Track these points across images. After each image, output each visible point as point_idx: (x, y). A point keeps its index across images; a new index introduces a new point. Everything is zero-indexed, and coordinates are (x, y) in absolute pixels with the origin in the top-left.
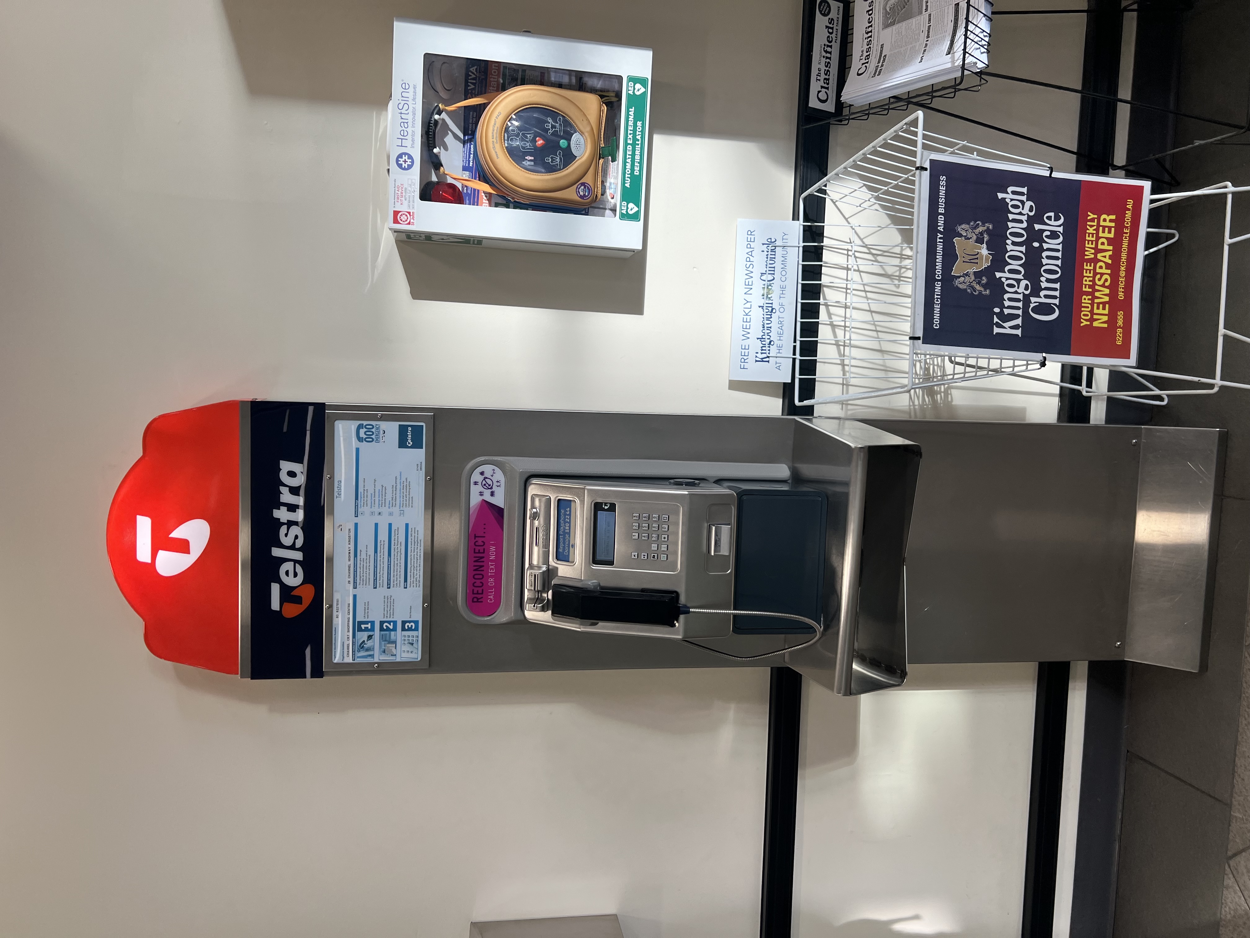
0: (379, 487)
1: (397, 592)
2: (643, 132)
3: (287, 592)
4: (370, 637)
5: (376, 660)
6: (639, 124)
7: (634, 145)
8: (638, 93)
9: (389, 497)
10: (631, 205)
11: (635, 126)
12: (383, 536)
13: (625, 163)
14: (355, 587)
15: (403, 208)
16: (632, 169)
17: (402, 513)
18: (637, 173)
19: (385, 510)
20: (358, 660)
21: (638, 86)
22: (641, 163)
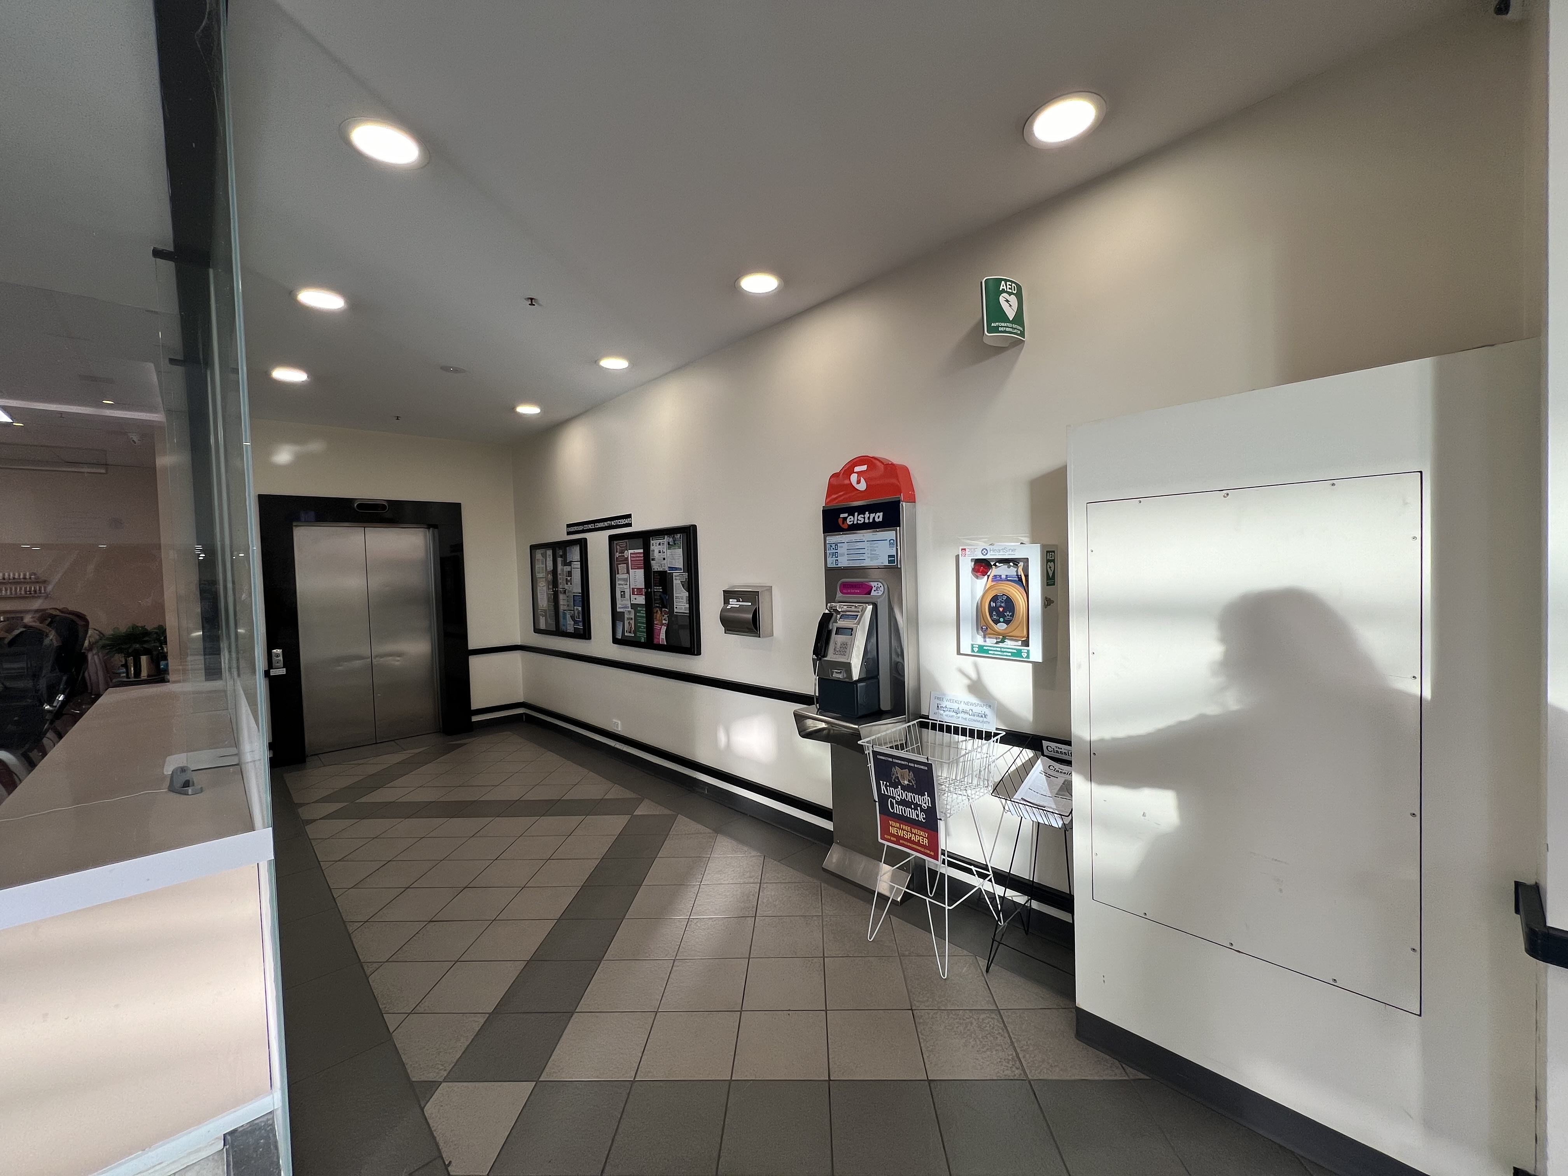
0: (876, 548)
1: (846, 557)
2: (1007, 656)
3: (845, 519)
4: (833, 549)
5: (827, 551)
6: (1010, 654)
7: (1001, 651)
8: (1023, 654)
9: (873, 552)
10: (977, 649)
11: (1009, 652)
12: (862, 551)
13: (994, 647)
14: (847, 542)
15: (967, 552)
16: (991, 650)
17: (868, 557)
18: (990, 652)
19: (869, 552)
20: (827, 545)
21: (1026, 654)
22: (994, 654)
